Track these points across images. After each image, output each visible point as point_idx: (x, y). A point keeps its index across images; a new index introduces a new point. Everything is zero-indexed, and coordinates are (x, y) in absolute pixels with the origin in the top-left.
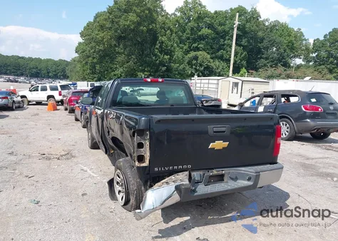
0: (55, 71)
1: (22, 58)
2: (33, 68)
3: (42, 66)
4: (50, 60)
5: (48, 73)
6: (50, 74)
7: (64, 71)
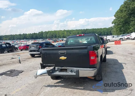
0: (107, 32)
1: (95, 29)
2: (99, 32)
3: (102, 31)
4: (105, 28)
5: (104, 33)
6: (105, 34)
7: (110, 32)
